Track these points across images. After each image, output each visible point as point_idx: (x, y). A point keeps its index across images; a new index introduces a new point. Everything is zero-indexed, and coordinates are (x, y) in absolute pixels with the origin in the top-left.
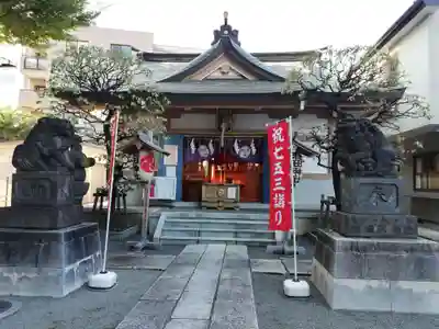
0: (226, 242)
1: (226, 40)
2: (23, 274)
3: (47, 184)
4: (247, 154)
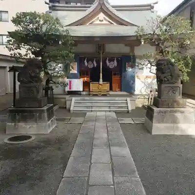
0: (105, 111)
3: (34, 89)
4: (113, 66)
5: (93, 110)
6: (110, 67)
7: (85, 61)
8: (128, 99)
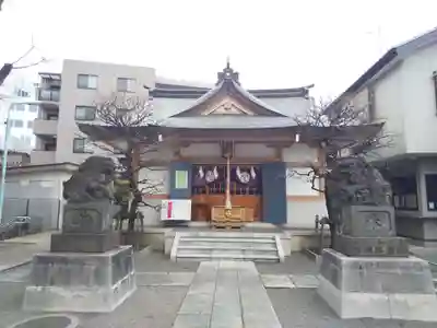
1: (228, 82)
2: (75, 293)
3: (94, 214)
4: (247, 179)
5: (214, 256)
6: (243, 181)
7: (201, 171)
8: (278, 237)
